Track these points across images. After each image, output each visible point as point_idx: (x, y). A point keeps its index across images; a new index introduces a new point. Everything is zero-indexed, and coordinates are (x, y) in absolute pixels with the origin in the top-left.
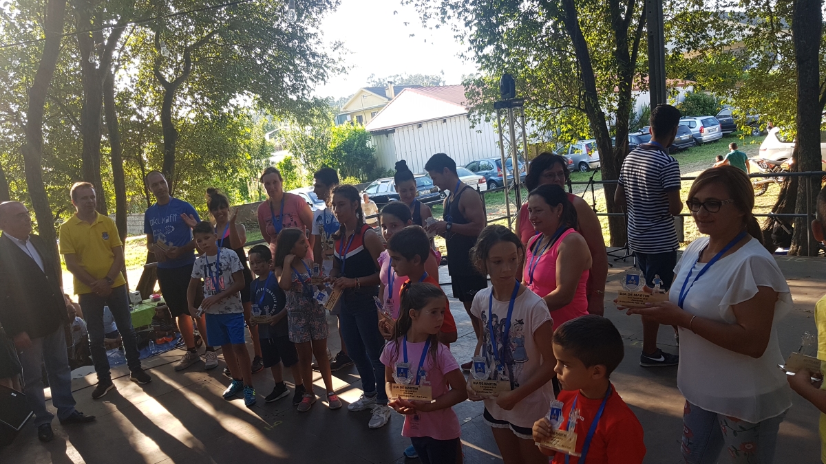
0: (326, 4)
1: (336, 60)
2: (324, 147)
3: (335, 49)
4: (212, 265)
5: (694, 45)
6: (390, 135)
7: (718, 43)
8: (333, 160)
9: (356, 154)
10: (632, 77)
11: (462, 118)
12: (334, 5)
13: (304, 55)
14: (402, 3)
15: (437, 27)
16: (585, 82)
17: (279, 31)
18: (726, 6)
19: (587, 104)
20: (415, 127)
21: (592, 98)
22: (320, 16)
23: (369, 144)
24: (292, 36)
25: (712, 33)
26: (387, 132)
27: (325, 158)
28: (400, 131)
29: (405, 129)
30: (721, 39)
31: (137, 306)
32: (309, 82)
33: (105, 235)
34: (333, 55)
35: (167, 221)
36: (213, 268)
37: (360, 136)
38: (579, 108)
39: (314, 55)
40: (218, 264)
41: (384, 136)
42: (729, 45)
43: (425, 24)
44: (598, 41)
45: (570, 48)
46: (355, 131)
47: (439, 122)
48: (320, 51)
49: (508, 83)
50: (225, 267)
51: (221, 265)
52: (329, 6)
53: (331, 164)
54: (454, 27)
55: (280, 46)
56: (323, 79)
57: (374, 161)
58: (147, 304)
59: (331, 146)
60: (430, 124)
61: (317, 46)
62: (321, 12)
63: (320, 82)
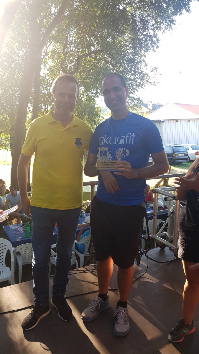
1: (151, 77)
3: (152, 71)
6: (161, 123)
11: (198, 121)
20: (175, 121)
26: (160, 122)
28: (167, 122)
29: (170, 122)
34: (151, 74)
39: (141, 73)
41: (158, 123)
47: (187, 121)
48: (144, 71)
52: (152, 48)
56: (142, 88)
61: (144, 68)
63: (140, 88)
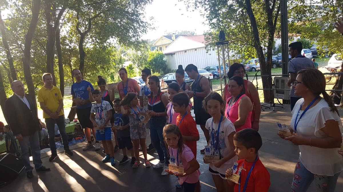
0: (147, 1)
1: (151, 24)
2: (146, 60)
3: (151, 20)
4: (99, 107)
5: (300, 19)
6: (173, 55)
7: (311, 19)
8: (149, 65)
9: (159, 63)
10: (274, 32)
11: (203, 49)
12: (150, 1)
13: (138, 22)
14: (179, 1)
15: (193, 11)
16: (255, 34)
17: (128, 12)
18: (314, 3)
19: (255, 43)
20: (184, 52)
21: (257, 41)
22: (145, 6)
23: (164, 59)
24: (133, 14)
25: (308, 14)
26: (172, 54)
27: (146, 64)
28: (177, 53)
29: (180, 53)
30: (312, 17)
31: (68, 124)
32: (140, 33)
33: (56, 94)
34: (150, 22)
35: (81, 89)
36: (100, 109)
37: (161, 56)
38: (252, 45)
39: (142, 22)
40: (102, 107)
41: (171, 56)
42: (315, 19)
43: (188, 10)
44: (260, 17)
45: (248, 20)
46: (158, 53)
47: (194, 50)
48: (144, 20)
49: (222, 35)
50: (104, 108)
51: (103, 107)
52: (148, 2)
53: (148, 67)
54: (200, 11)
55: (128, 18)
56: (146, 32)
57: (166, 66)
58: (72, 123)
59: (149, 60)
60: (190, 51)
61: (143, 18)
62: (145, 5)
63: (144, 33)
